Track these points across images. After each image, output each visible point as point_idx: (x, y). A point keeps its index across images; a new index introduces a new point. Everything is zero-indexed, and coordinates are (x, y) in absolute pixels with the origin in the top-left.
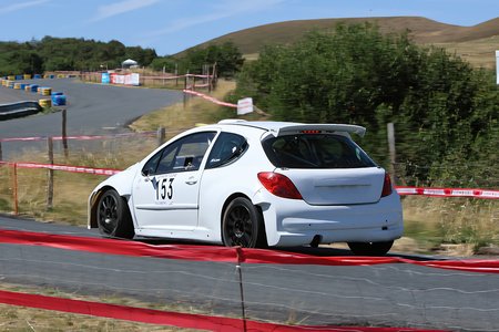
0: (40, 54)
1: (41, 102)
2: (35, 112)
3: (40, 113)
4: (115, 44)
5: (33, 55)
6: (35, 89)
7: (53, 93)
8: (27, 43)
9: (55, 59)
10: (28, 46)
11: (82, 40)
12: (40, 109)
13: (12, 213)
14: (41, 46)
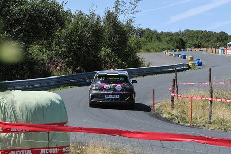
0: (184, 39)
1: (190, 64)
2: (188, 69)
3: (190, 70)
4: (223, 34)
5: (181, 39)
6: (184, 57)
7: (195, 59)
8: (177, 33)
9: (192, 41)
10: (177, 34)
11: (206, 31)
12: (190, 68)
13: (189, 124)
14: (184, 34)
